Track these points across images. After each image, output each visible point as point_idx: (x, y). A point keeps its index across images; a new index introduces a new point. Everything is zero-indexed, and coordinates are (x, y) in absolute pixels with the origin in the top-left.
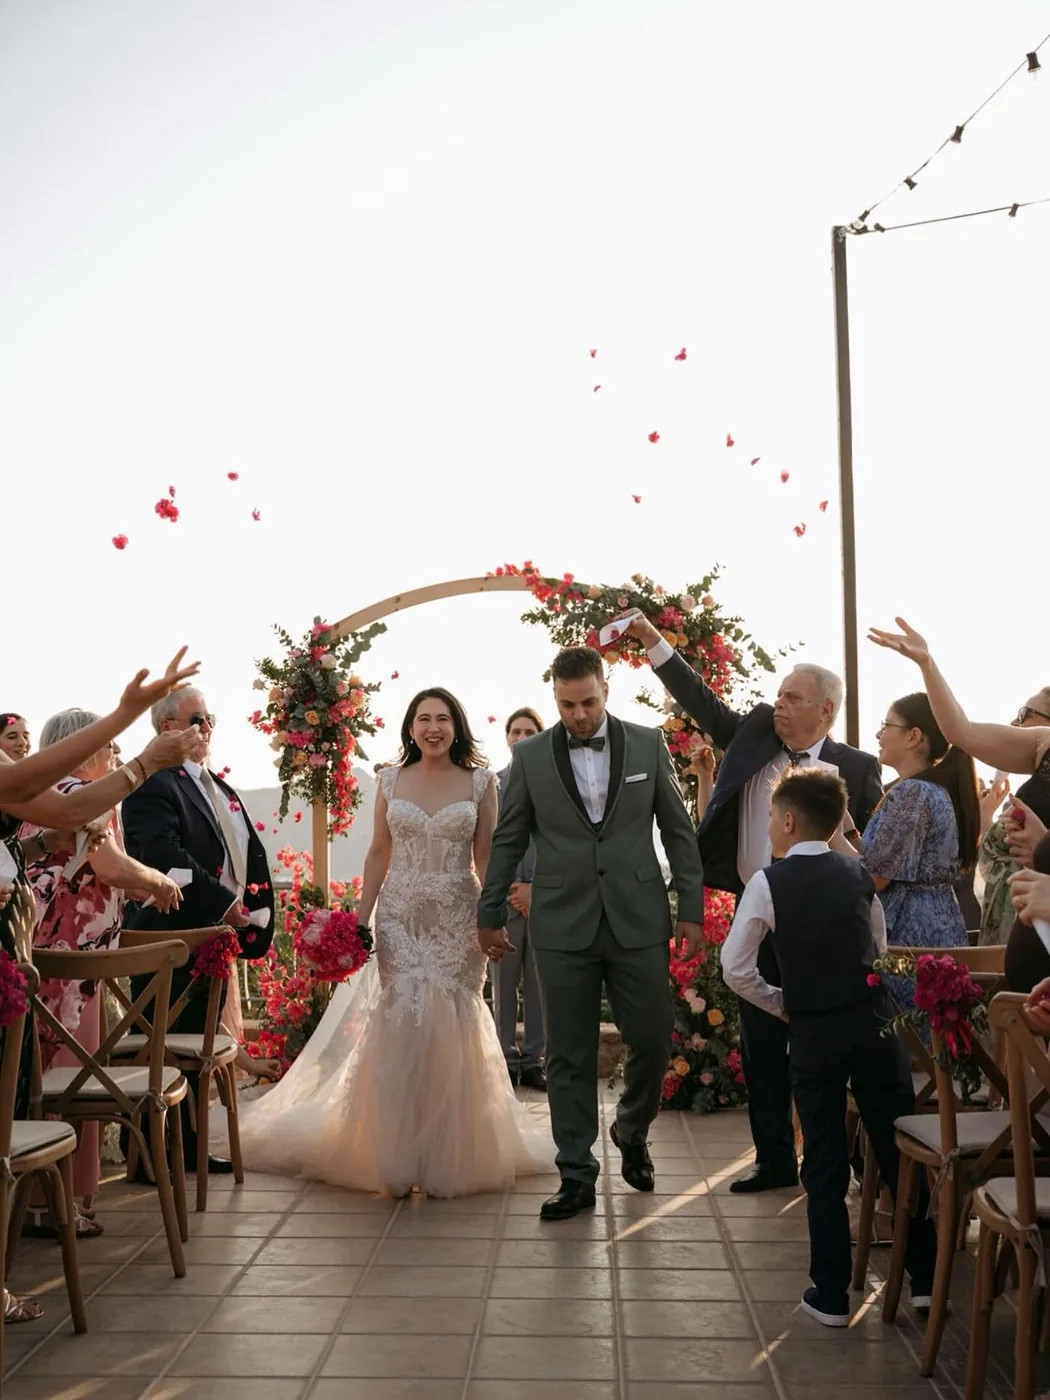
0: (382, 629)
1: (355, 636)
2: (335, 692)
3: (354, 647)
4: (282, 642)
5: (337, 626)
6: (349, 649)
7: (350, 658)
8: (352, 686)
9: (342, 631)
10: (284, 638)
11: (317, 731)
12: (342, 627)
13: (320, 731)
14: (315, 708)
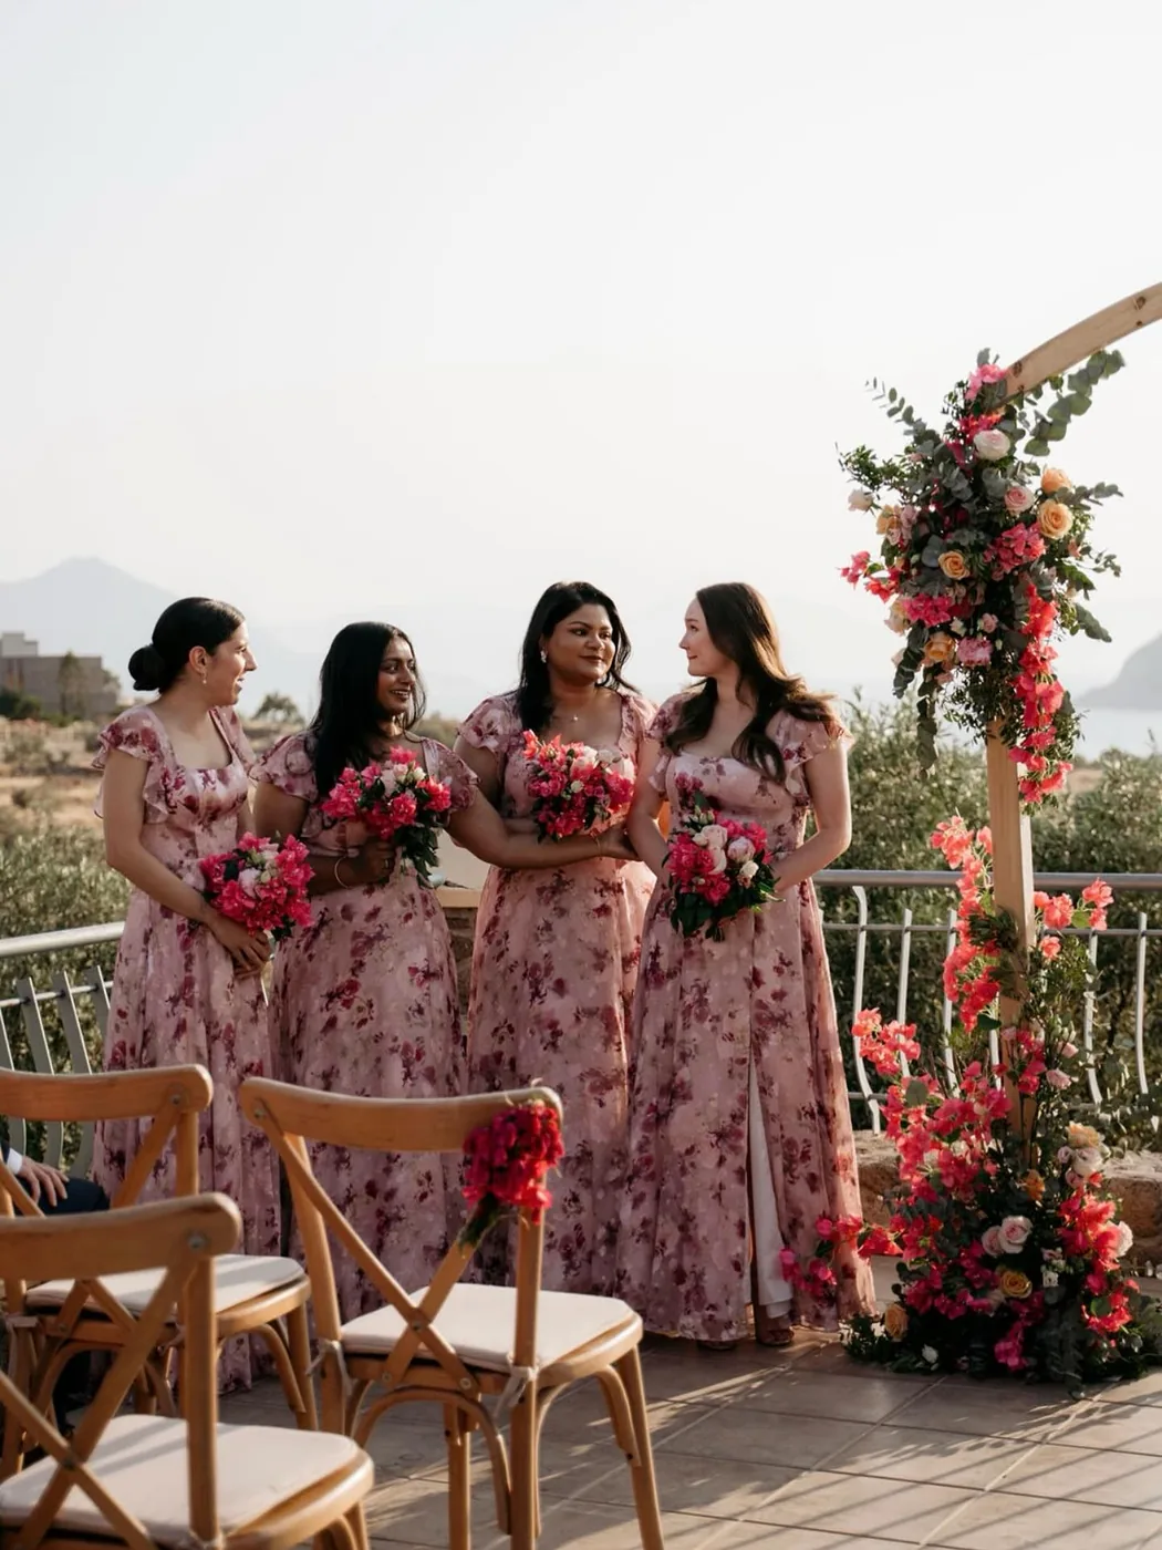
0: (1115, 362)
1: (1057, 384)
2: (1003, 509)
3: (1055, 407)
4: (892, 413)
5: (1018, 367)
6: (1044, 413)
7: (1047, 432)
8: (1045, 495)
9: (1028, 378)
10: (896, 404)
11: (972, 592)
12: (1027, 370)
13: (981, 590)
14: (956, 546)
